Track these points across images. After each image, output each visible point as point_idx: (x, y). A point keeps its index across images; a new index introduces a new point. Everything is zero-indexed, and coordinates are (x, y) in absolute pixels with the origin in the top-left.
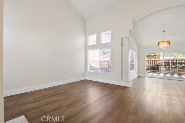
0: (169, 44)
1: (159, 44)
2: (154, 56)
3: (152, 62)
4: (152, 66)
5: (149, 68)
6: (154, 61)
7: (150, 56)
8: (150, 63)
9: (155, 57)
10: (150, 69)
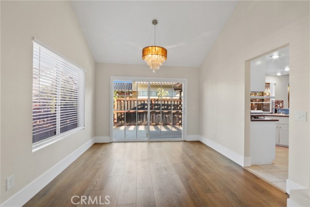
0: (166, 56)
1: (144, 52)
2: (129, 93)
3: (126, 103)
4: (127, 111)
5: (121, 115)
6: (129, 102)
7: (123, 93)
8: (123, 105)
9: (131, 95)
10: (123, 116)
